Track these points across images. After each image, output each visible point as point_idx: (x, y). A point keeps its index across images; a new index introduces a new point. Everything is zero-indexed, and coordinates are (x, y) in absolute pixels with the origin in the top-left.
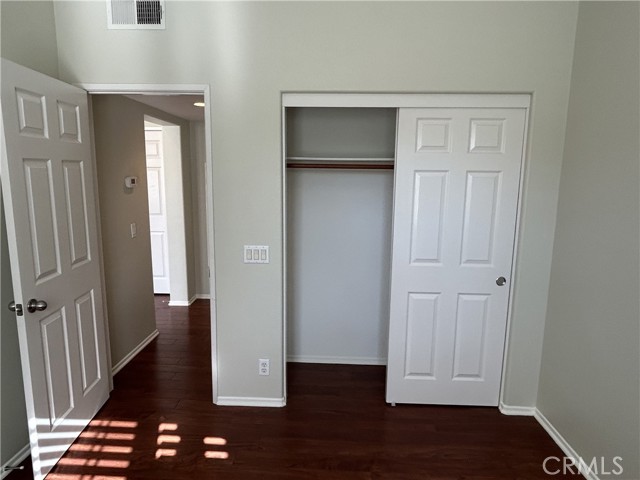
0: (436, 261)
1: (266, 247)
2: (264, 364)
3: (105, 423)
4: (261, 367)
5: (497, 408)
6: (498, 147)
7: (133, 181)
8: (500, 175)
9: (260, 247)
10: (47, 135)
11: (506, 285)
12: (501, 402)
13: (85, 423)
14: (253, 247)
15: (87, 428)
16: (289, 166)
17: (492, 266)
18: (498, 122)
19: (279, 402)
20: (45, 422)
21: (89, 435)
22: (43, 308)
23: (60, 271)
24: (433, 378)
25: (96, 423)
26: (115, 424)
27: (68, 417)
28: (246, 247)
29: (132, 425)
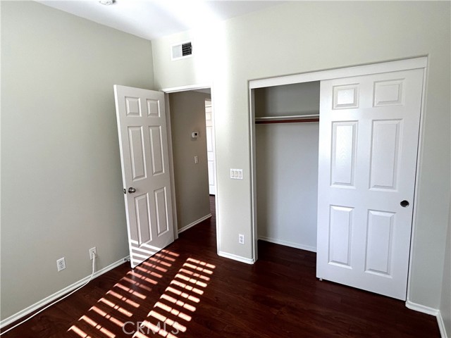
0: (350, 184)
1: (241, 170)
2: (241, 237)
3: (167, 252)
4: (240, 239)
5: (404, 302)
6: (398, 101)
7: (196, 134)
8: (402, 122)
9: (238, 170)
10: (141, 115)
11: (409, 208)
12: (408, 298)
13: (159, 249)
14: (235, 170)
15: (159, 252)
16: (257, 123)
17: (396, 191)
18: (399, 82)
19: (249, 261)
20: (137, 243)
21: (159, 255)
22: (134, 192)
23: (146, 177)
24: (350, 268)
25: (164, 251)
26: (171, 253)
27: (148, 244)
28: (231, 170)
29: (177, 255)
